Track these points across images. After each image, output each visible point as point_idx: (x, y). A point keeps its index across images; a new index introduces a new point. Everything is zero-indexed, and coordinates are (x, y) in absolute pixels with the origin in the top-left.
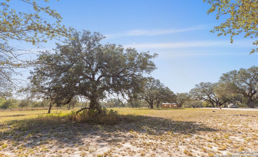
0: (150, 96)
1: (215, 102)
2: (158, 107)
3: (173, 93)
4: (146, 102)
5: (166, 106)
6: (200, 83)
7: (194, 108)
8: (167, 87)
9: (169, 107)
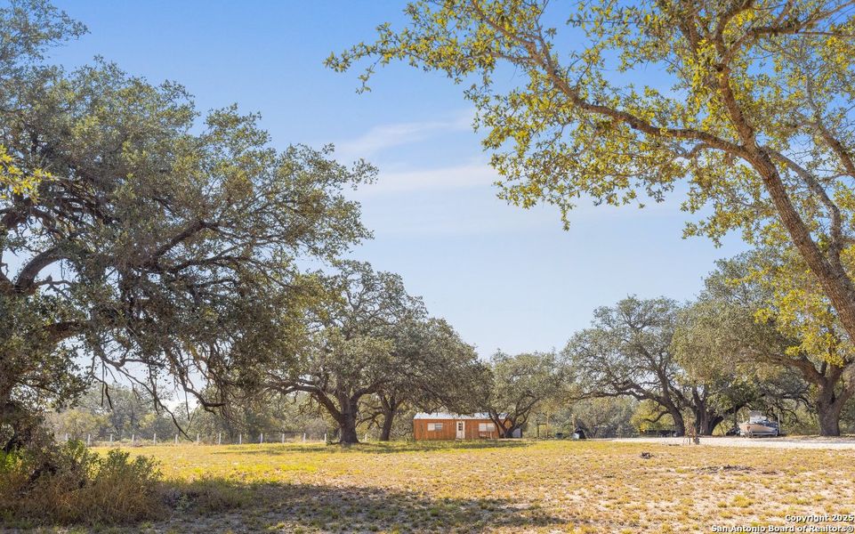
0: (338, 371)
1: (689, 405)
2: (386, 437)
3: (475, 357)
4: (316, 404)
5: (437, 431)
6: (623, 303)
7: (582, 442)
8: (442, 322)
9: (452, 437)
